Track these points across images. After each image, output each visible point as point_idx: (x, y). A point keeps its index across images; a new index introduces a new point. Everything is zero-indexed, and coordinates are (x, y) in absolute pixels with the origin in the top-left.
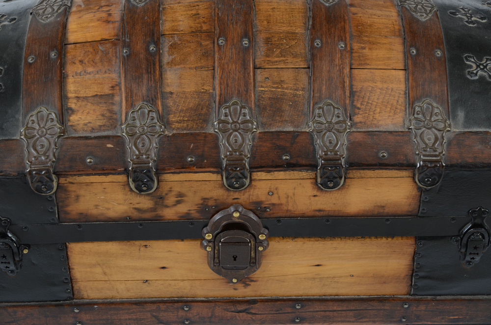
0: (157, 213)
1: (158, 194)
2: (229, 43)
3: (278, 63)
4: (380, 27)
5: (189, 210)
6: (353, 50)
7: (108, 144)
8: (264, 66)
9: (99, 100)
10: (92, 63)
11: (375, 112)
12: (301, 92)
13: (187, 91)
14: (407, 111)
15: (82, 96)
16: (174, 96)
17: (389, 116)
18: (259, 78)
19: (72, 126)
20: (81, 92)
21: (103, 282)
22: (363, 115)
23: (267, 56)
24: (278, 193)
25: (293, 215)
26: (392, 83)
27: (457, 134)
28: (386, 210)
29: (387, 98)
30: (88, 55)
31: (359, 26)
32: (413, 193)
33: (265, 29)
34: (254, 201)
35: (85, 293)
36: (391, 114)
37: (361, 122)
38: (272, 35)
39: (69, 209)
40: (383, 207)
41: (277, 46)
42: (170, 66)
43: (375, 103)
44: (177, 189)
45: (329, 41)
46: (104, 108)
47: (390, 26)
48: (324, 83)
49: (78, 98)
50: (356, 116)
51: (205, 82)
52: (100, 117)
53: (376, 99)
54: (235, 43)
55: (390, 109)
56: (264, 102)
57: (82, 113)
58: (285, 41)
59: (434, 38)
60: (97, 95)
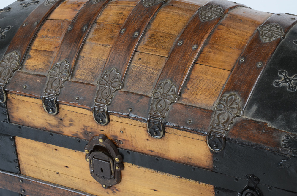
0: (60, 129)
1: (59, 117)
2: (126, 33)
3: (150, 51)
4: (232, 41)
5: (77, 132)
6: (203, 52)
7: (38, 79)
8: (141, 51)
9: (46, 53)
10: (53, 31)
11: (198, 94)
12: (157, 71)
13: (92, 57)
14: (219, 98)
15: (39, 49)
16: (85, 59)
17: (206, 98)
18: (136, 58)
19: (26, 65)
20: (39, 47)
21: (35, 167)
22: (189, 94)
23: (147, 45)
24: (126, 133)
25: (136, 150)
26: (218, 78)
27: (243, 120)
28: (192, 162)
29: (209, 86)
30: (53, 27)
31: (217, 38)
32: (208, 153)
33: (154, 29)
34: (113, 134)
35: (26, 172)
36: (207, 97)
37: (186, 98)
38: (157, 33)
39: (14, 114)
40: (190, 158)
41: (156, 40)
42: (90, 41)
43: (200, 88)
44: (69, 116)
45: (188, 43)
46: (46, 59)
47: (239, 42)
48: (172, 68)
49: (36, 50)
50: (184, 94)
51: (104, 54)
52: (42, 64)
53: (202, 85)
54: (129, 34)
55: (209, 94)
56: (132, 73)
57: (34, 59)
58: (162, 38)
59: (263, 55)
60: (46, 50)
